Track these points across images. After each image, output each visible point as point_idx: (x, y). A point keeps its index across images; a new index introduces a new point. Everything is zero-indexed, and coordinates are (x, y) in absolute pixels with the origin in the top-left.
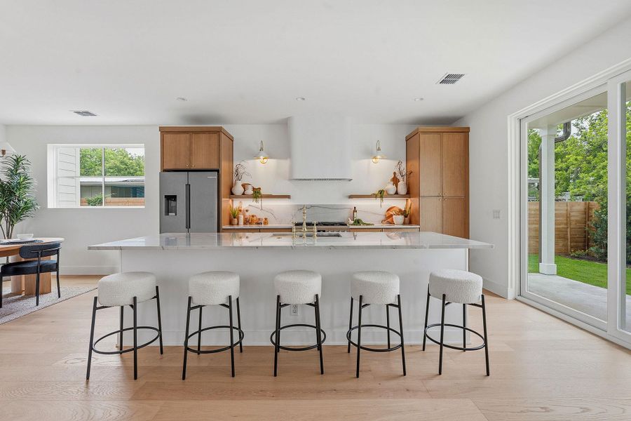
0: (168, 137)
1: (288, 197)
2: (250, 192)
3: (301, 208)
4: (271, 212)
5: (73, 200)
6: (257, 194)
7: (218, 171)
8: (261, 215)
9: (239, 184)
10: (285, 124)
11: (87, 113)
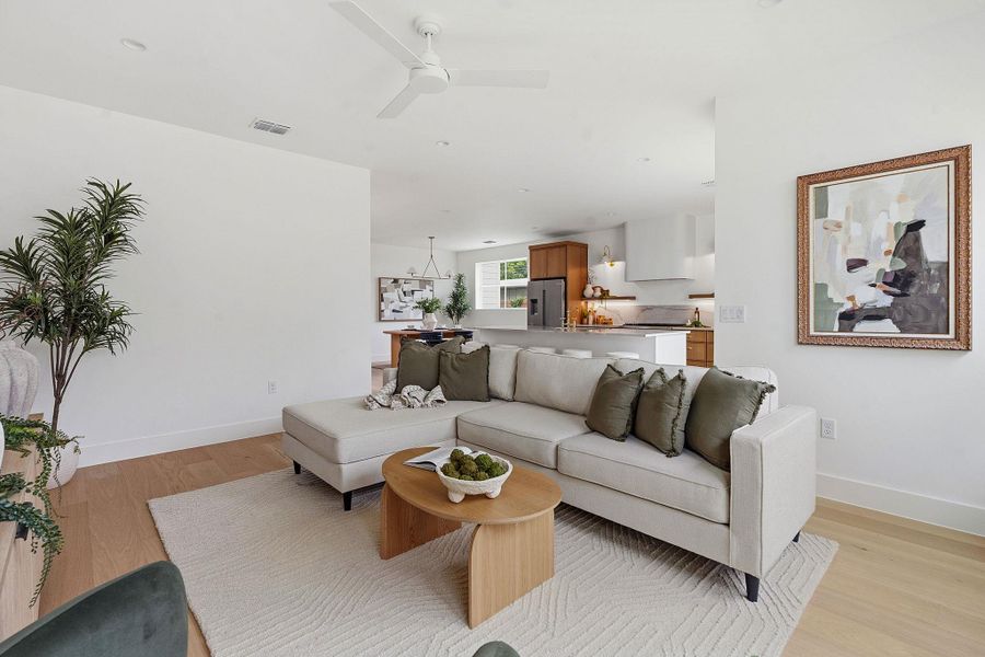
0: (534, 253)
1: (634, 298)
2: (598, 293)
3: (645, 309)
4: (617, 312)
5: (495, 302)
6: (605, 295)
7: (565, 279)
8: (608, 316)
9: (589, 287)
10: (622, 227)
11: (490, 242)
